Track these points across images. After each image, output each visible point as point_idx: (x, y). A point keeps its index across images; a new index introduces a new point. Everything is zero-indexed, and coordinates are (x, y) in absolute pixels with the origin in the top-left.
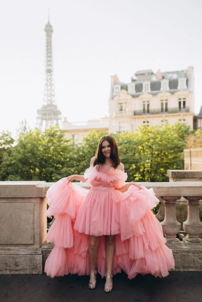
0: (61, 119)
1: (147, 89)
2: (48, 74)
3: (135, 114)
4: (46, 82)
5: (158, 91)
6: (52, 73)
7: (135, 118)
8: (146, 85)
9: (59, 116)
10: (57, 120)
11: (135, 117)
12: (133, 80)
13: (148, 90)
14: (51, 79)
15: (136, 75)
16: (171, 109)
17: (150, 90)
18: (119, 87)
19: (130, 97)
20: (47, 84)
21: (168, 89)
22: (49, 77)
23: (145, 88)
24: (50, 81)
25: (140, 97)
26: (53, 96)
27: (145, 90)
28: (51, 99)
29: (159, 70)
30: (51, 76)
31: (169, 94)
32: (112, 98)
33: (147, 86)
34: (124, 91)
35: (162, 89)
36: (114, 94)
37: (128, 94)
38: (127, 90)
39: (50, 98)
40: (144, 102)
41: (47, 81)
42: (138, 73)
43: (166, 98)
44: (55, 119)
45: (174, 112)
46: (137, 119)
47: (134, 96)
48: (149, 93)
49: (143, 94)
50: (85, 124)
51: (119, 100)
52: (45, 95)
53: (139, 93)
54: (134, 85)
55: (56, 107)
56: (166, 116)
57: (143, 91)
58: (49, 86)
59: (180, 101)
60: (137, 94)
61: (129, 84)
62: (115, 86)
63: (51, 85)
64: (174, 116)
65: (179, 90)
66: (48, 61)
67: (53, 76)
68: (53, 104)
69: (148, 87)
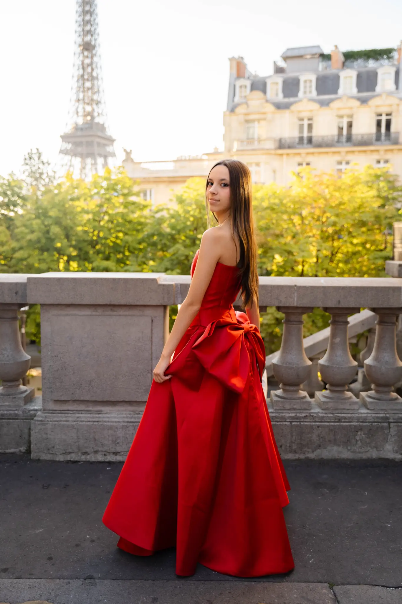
0: (113, 155)
1: (308, 90)
2: (86, 53)
3: (282, 145)
4: (81, 72)
5: (332, 96)
6: (94, 52)
7: (282, 155)
8: (305, 82)
9: (109, 149)
10: (105, 157)
11: (280, 151)
12: (279, 70)
13: (310, 92)
14: (91, 64)
15: (286, 58)
16: (359, 138)
17: (314, 93)
18: (248, 83)
19: (270, 108)
20: (82, 76)
21: (355, 90)
22: (87, 61)
23: (305, 87)
24: (89, 70)
25: (293, 108)
26: (98, 103)
27: (305, 92)
28: (93, 110)
29: (336, 47)
30: (92, 58)
31: (357, 103)
32: (232, 110)
33: (308, 84)
34: (258, 94)
35: (341, 91)
36: (237, 99)
37: (267, 101)
38: (264, 91)
39: (89, 108)
40: (302, 119)
41: (83, 68)
42: (290, 54)
43: (347, 112)
44: (100, 155)
45: (364, 143)
46: (285, 156)
47: (279, 106)
48: (312, 100)
49: (300, 101)
50: (170, 166)
51: (246, 114)
52: (78, 100)
53: (292, 100)
54: (279, 79)
55: (102, 128)
56: (348, 152)
57: (301, 94)
58: (88, 80)
59: (379, 118)
60: (287, 100)
61: (270, 77)
62: (240, 83)
63: (93, 78)
64: (365, 151)
65: (379, 95)
66: (87, 23)
67: (95, 59)
68: (97, 120)
69: (311, 87)
